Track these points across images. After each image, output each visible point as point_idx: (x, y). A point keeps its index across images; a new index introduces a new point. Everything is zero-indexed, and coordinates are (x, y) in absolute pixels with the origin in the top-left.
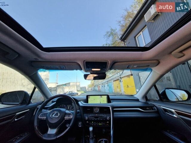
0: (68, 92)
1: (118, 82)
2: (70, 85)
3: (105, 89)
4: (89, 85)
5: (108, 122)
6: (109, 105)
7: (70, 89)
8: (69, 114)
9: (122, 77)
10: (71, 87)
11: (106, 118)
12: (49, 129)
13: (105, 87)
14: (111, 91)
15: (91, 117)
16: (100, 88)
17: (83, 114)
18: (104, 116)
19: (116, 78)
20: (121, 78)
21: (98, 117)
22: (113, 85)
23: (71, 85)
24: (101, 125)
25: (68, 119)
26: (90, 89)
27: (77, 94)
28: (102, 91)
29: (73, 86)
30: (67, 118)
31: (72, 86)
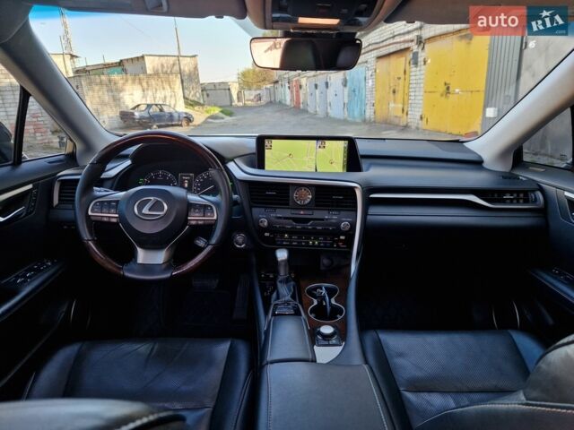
0: (143, 107)
1: (400, 62)
2: (144, 70)
3: (331, 98)
4: (244, 75)
5: (342, 237)
6: (354, 180)
7: (150, 93)
8: (204, 208)
9: (430, 39)
10: (153, 82)
11: (337, 225)
12: (139, 250)
13: (331, 91)
14: (356, 113)
15: (280, 218)
16: (302, 92)
17: (251, 207)
18: (332, 217)
19: (398, 39)
20: (420, 41)
21: (309, 220)
22: (370, 83)
23: (149, 71)
24: (319, 246)
25: (200, 222)
26: (250, 95)
27: (189, 119)
28: (311, 110)
29: (162, 75)
30: (195, 218)
31: (156, 74)
